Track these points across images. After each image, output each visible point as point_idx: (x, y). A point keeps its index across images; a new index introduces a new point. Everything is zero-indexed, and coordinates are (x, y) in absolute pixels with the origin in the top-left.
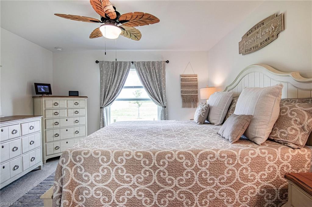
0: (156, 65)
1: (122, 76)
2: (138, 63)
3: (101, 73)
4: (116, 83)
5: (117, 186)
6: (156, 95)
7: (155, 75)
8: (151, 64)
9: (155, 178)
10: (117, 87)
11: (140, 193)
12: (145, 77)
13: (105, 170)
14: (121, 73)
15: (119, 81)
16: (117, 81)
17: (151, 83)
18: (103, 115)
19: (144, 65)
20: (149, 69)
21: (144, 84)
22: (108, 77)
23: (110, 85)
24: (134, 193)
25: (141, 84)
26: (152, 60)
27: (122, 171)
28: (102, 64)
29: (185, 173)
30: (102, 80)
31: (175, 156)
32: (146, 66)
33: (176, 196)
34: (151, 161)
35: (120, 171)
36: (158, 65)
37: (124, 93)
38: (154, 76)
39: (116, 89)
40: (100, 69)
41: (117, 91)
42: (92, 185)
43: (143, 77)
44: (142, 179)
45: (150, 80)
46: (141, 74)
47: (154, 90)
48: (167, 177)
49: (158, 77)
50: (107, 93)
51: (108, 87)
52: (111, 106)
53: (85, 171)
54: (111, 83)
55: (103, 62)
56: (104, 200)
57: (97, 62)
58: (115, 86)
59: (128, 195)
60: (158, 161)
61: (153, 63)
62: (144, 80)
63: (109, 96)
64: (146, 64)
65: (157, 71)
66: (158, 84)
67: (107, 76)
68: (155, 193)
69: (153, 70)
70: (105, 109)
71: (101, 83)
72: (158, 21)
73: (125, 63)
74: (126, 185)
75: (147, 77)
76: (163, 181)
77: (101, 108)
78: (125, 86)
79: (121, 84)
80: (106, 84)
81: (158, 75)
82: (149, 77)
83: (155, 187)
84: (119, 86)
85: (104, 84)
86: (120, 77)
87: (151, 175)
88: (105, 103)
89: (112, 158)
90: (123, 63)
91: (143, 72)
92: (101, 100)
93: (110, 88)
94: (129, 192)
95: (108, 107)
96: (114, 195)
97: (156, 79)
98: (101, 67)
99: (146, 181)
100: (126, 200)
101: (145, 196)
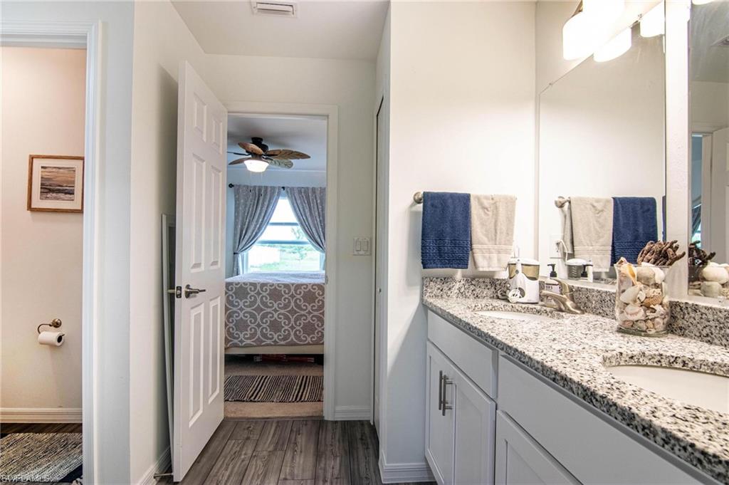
0: (318, 192)
1: (267, 207)
2: (292, 189)
3: (236, 201)
4: (259, 217)
5: (262, 310)
6: (317, 237)
7: (316, 207)
8: (310, 191)
9: (293, 304)
10: (260, 223)
11: (280, 316)
12: (302, 210)
13: (253, 298)
14: (266, 203)
15: (263, 214)
16: (260, 214)
17: (309, 219)
18: (238, 264)
19: (300, 192)
20: (308, 198)
21: (299, 220)
22: (247, 209)
23: (250, 220)
24: (276, 316)
25: (295, 220)
26: (311, 186)
27: (266, 299)
28: (238, 189)
29: (317, 301)
30: (238, 213)
31: (310, 287)
32: (303, 194)
33: (309, 319)
34: (290, 290)
35: (264, 298)
36: (320, 193)
37: (269, 233)
38: (314, 208)
39: (258, 226)
40: (235, 196)
41: (260, 229)
42: (241, 309)
43: (297, 209)
44: (282, 305)
45: (308, 214)
46: (295, 205)
47: (314, 229)
48: (302, 304)
49: (320, 210)
50: (244, 232)
51: (247, 223)
52: (249, 251)
53: (236, 298)
54: (251, 217)
55: (239, 186)
56: (251, 321)
57: (231, 186)
58: (257, 221)
59: (271, 317)
60: (296, 291)
61: (314, 190)
62: (300, 214)
63: (247, 237)
64: (303, 190)
65: (319, 201)
66: (320, 221)
67: (245, 207)
68: (293, 316)
69: (313, 200)
70: (240, 255)
71: (236, 217)
72: (309, 157)
73: (273, 188)
74: (269, 310)
75: (304, 210)
76: (299, 307)
77: (234, 254)
78: (271, 221)
79: (266, 218)
80: (243, 218)
81: (320, 207)
82: (307, 210)
83: (292, 312)
84: (262, 221)
85: (240, 218)
86: (264, 209)
87: (289, 302)
88: (240, 247)
89: (258, 288)
90: (269, 189)
91: (299, 202)
92: (235, 242)
93: (248, 225)
94: (271, 315)
95: (245, 253)
96: (259, 318)
97: (317, 213)
98: (237, 193)
99: (286, 306)
100: (269, 321)
101: (284, 319)
